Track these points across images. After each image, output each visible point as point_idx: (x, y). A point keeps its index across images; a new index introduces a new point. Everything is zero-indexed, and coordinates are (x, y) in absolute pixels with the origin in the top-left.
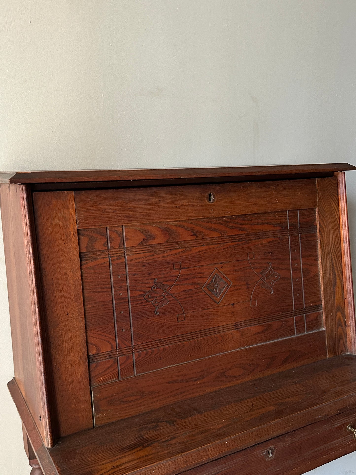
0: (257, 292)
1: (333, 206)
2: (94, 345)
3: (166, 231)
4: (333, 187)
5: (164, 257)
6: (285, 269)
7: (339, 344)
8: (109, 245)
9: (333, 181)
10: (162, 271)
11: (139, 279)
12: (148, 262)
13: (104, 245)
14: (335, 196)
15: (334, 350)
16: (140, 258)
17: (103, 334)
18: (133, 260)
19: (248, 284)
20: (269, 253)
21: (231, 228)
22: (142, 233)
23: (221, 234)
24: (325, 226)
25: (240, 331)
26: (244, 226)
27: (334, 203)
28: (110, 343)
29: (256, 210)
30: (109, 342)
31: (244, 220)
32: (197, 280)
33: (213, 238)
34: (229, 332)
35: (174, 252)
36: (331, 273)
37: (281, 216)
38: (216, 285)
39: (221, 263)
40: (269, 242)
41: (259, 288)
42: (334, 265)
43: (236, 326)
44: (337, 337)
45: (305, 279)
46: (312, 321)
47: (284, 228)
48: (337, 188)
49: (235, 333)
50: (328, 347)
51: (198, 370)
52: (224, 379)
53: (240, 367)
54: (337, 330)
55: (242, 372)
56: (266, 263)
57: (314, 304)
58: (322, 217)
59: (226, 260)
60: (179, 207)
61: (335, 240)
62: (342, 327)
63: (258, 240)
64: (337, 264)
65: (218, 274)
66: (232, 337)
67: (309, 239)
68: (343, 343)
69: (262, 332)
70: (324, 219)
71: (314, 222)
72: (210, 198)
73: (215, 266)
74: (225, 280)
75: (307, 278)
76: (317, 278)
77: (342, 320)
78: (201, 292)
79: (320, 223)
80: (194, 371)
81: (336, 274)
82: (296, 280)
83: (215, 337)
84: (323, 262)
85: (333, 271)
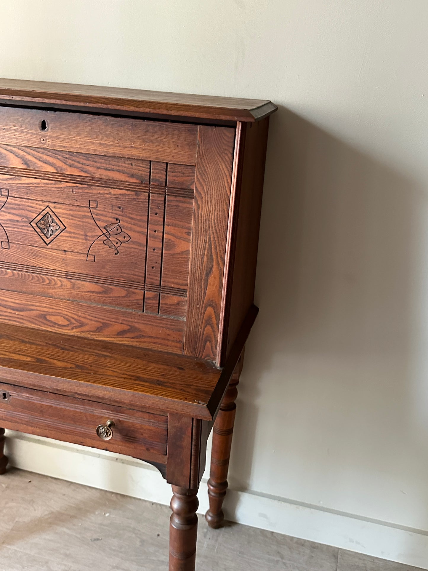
0: (97, 247)
1: (221, 168)
4: (226, 142)
9: (228, 134)
14: (228, 156)
15: (194, 349)
19: (86, 235)
21: (70, 166)
23: (57, 170)
24: (204, 192)
25: (71, 282)
26: (87, 168)
27: (225, 165)
29: (101, 150)
31: (87, 160)
32: (25, 213)
33: (47, 173)
34: (59, 278)
35: (2, 177)
37: (141, 166)
38: (48, 226)
39: (55, 203)
40: (121, 195)
41: (100, 244)
42: (211, 247)
43: (68, 276)
44: (203, 336)
45: (167, 252)
46: (171, 305)
47: (143, 182)
48: (232, 145)
49: (65, 281)
50: (185, 343)
51: (17, 301)
52: (45, 322)
53: (64, 318)
54: (204, 328)
55: (66, 323)
56: (114, 218)
57: (176, 286)
58: (201, 180)
59: (61, 201)
60: (7, 130)
61: (218, 216)
62: (212, 328)
63: (105, 188)
64: (218, 247)
65: (51, 213)
66: (62, 285)
67: (180, 204)
68: (212, 347)
69: (100, 293)
70: (203, 184)
71: (191, 184)
72: (43, 126)
73: (47, 204)
74: (59, 223)
75: (171, 252)
76: (186, 256)
77: (214, 319)
78: (29, 227)
79: (196, 187)
80: (13, 301)
81: (213, 260)
82: (154, 250)
83: (41, 277)
84: (194, 238)
85: (209, 255)
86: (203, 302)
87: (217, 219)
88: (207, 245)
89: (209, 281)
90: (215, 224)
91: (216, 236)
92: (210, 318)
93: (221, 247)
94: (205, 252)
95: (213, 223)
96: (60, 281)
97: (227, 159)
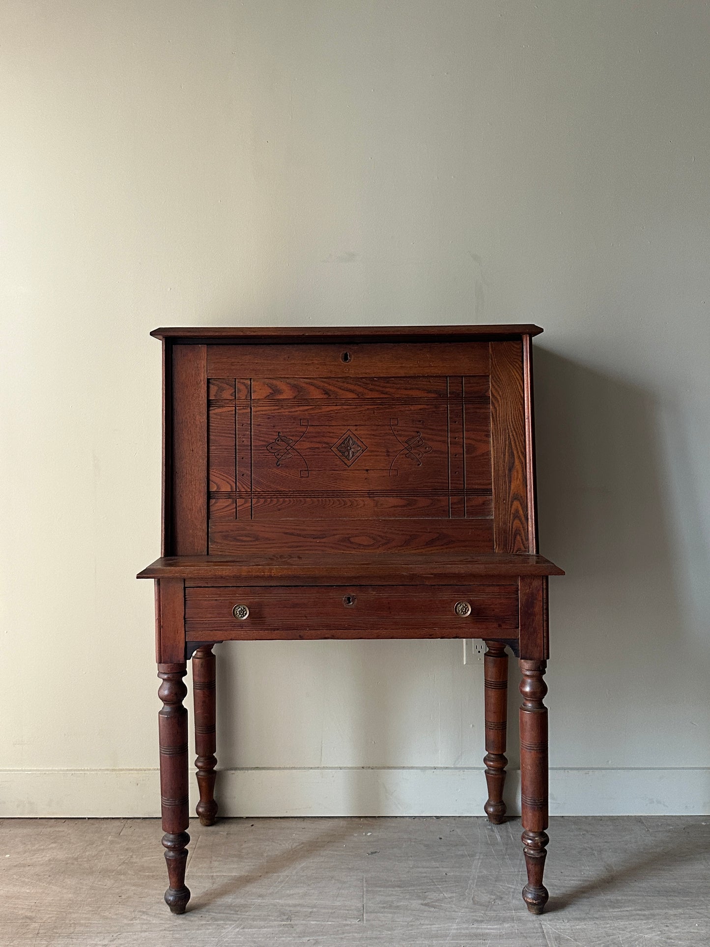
0: (399, 461)
1: (513, 374)
2: (215, 483)
3: (295, 387)
4: (515, 353)
5: (289, 412)
6: (440, 441)
7: (515, 539)
8: (237, 396)
9: (516, 346)
10: (288, 425)
11: (263, 429)
12: (273, 414)
13: (231, 395)
14: (517, 363)
15: (505, 545)
16: (266, 411)
17: (224, 475)
18: (258, 411)
19: (388, 452)
20: (420, 421)
21: (371, 391)
22: (271, 388)
23: (358, 395)
24: (500, 396)
25: (374, 500)
26: (387, 390)
27: (517, 371)
28: (230, 485)
29: (402, 373)
30: (229, 483)
31: (388, 382)
32: (325, 440)
33: (348, 399)
34: (361, 498)
35: (301, 408)
36: (507, 453)
37: (438, 382)
38: (349, 448)
39: (356, 426)
40: (420, 409)
41: (402, 458)
42: (511, 444)
43: (371, 494)
44: (512, 531)
45: (468, 456)
46: (477, 506)
47: (442, 396)
48: (521, 354)
49: (368, 501)
50: (496, 540)
51: (319, 528)
52: (349, 545)
53: (369, 537)
54: (513, 523)
55: (372, 542)
56: (414, 432)
57: (479, 487)
58: (496, 387)
59: (363, 423)
60: (309, 364)
61: (515, 415)
62: (520, 520)
63: (405, 406)
64: (517, 443)
65: (351, 436)
66: (364, 505)
67: (478, 411)
68: (522, 540)
69: (404, 506)
70: (498, 389)
71: (486, 392)
72: (345, 358)
73: (349, 427)
74: (360, 444)
75: (471, 456)
76: (487, 457)
77: (521, 512)
78: (330, 452)
79: (492, 393)
80: (314, 528)
81: (514, 455)
82: (456, 455)
83: (343, 500)
84: (495, 438)
85: (510, 451)
86: (509, 497)
87: (514, 417)
88: (507, 442)
89: (512, 476)
90: (512, 423)
91: (514, 434)
92: (517, 511)
93: (520, 443)
94: (506, 449)
95: (511, 422)
96: (363, 501)
97: (517, 365)
